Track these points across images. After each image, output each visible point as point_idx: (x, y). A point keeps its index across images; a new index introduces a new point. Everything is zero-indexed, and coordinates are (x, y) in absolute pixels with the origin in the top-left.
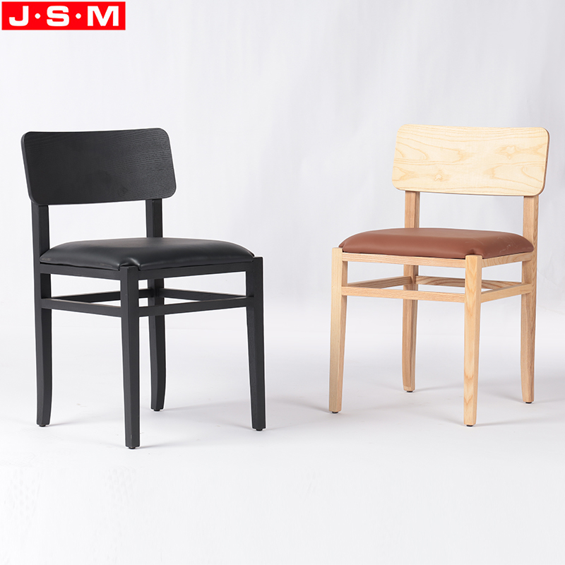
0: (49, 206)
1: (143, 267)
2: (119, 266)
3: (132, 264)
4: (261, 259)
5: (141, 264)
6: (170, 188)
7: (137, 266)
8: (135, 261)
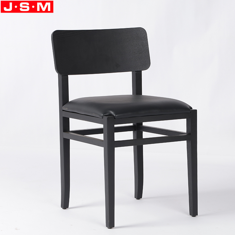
0: (69, 76)
1: (117, 116)
2: (103, 116)
3: (111, 115)
4: (196, 111)
5: (116, 115)
6: (147, 64)
7: (113, 116)
8: (112, 113)
